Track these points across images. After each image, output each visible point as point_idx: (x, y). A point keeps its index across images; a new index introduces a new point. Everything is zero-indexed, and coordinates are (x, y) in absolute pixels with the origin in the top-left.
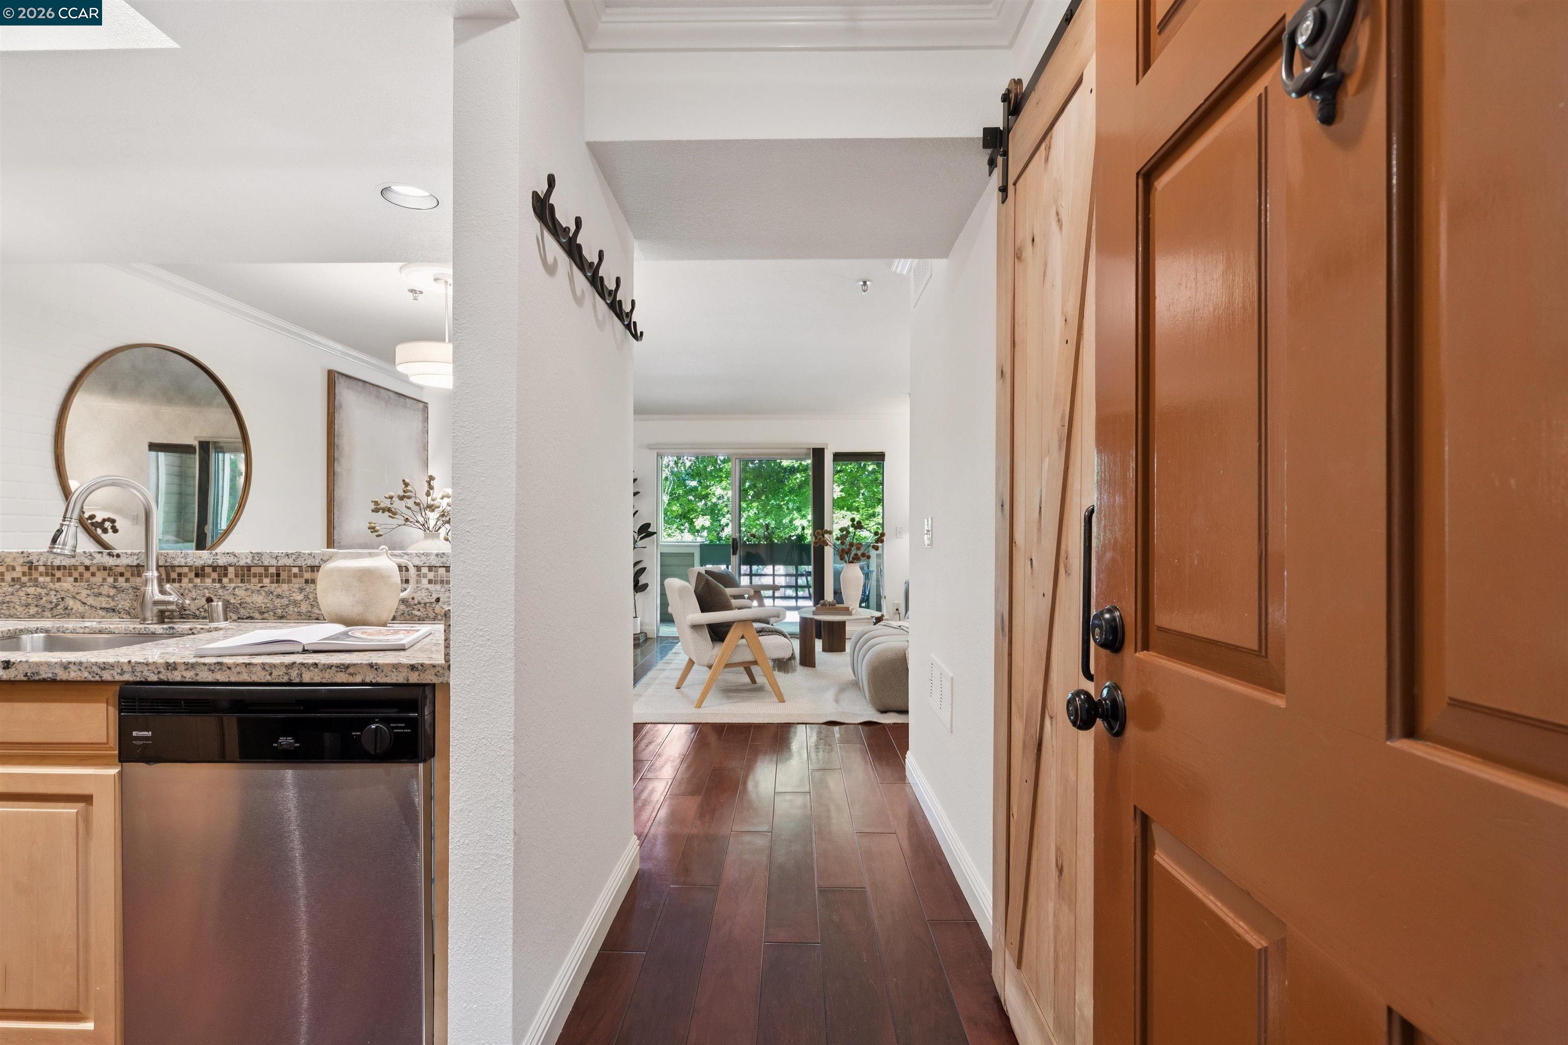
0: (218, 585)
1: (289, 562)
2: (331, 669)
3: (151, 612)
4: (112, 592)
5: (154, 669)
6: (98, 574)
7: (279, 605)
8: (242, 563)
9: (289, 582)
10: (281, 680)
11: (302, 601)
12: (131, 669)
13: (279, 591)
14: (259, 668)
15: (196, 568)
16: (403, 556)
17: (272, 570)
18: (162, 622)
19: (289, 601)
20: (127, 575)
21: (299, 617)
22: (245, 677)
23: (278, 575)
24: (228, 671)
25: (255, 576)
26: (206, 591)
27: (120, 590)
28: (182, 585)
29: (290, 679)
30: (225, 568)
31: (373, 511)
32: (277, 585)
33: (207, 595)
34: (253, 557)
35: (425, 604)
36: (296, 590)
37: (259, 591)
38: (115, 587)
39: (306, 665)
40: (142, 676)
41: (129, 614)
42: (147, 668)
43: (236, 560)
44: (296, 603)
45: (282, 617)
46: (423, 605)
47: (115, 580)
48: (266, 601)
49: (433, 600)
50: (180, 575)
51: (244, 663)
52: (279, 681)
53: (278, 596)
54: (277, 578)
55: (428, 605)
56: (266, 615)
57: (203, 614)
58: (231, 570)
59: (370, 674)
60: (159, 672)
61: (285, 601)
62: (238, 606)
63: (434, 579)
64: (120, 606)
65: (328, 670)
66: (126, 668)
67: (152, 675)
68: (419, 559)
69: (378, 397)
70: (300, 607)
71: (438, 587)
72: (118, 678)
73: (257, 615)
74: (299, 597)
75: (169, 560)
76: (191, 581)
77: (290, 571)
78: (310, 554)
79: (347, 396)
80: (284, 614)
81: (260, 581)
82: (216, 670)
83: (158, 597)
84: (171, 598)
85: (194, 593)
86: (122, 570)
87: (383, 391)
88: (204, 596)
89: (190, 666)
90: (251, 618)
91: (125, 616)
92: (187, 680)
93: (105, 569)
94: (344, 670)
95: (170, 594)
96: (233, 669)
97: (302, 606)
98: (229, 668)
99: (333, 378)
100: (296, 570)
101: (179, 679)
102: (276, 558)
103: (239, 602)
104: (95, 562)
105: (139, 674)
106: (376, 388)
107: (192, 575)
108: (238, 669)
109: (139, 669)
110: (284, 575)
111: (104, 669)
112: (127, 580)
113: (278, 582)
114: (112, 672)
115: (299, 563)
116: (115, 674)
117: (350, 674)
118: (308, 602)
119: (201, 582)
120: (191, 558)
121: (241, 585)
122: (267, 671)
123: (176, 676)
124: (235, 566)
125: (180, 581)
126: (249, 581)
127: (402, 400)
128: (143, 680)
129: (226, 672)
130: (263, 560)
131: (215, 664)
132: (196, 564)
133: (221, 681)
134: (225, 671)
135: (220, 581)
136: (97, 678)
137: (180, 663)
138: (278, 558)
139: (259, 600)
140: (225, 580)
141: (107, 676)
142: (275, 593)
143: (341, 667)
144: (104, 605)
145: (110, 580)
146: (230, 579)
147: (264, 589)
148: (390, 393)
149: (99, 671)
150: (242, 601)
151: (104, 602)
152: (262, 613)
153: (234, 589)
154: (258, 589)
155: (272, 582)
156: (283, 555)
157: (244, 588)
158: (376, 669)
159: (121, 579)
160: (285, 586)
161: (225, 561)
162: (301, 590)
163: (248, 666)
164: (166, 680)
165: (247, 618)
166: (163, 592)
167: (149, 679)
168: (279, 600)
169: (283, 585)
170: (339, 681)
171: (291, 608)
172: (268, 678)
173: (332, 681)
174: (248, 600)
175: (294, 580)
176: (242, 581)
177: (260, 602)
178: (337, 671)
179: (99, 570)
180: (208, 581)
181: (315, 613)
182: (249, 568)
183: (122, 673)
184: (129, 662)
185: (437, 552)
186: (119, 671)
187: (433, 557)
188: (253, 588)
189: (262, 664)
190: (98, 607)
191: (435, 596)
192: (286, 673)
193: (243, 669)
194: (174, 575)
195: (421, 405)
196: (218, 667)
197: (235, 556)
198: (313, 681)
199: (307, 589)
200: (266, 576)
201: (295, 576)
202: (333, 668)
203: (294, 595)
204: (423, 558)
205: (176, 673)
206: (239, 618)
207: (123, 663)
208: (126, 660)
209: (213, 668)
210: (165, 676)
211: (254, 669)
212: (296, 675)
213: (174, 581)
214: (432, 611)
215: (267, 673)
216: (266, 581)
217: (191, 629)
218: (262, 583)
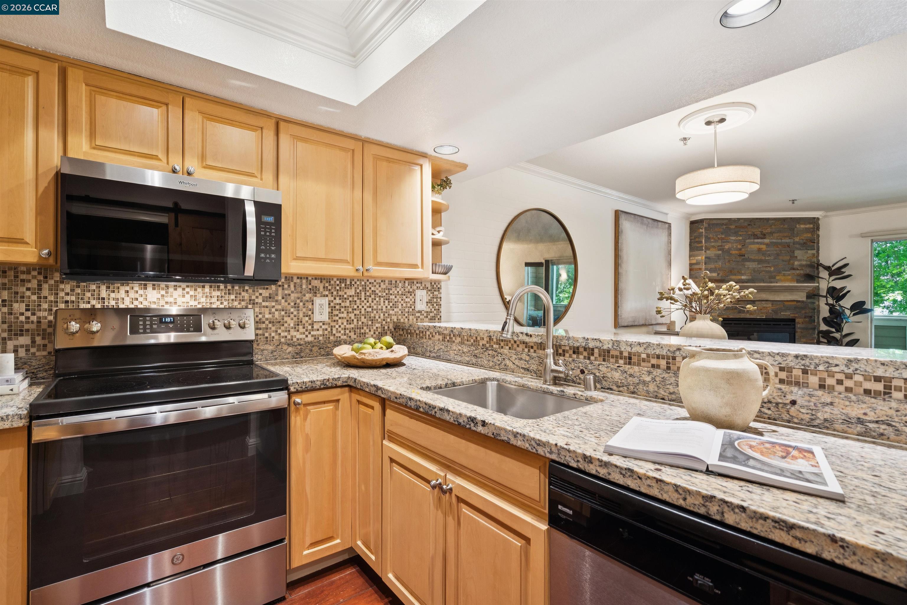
0: (588, 361)
1: (640, 349)
2: (765, 521)
3: (549, 376)
4: (527, 358)
5: (574, 457)
6: (520, 345)
7: (631, 382)
8: (605, 347)
9: (639, 365)
10: (696, 510)
11: (650, 382)
12: (557, 451)
13: (631, 371)
14: (671, 489)
15: (574, 347)
16: (753, 354)
17: (626, 354)
18: (555, 384)
19: (639, 380)
20: (535, 348)
21: (647, 395)
22: (655, 492)
23: (630, 358)
24: (639, 480)
25: (613, 357)
26: (580, 365)
27: (532, 358)
28: (566, 358)
29: (708, 513)
30: (593, 350)
31: (659, 299)
32: (629, 366)
33: (581, 368)
34: (613, 344)
35: (777, 404)
36: (645, 373)
37: (616, 369)
38: (529, 355)
39: (729, 504)
40: (565, 460)
41: (536, 373)
42: (568, 454)
43: (601, 345)
44: (644, 383)
45: (633, 393)
46: (774, 404)
47: (529, 351)
48: (621, 378)
49: (788, 402)
50: (564, 351)
51: (655, 478)
52: (695, 510)
53: (631, 375)
54: (629, 360)
55: (780, 405)
56: (621, 389)
57: (578, 380)
58: (596, 351)
59: (832, 550)
60: (578, 461)
61: (636, 380)
62: (602, 379)
63: (786, 379)
64: (531, 368)
65: (761, 521)
66: (554, 449)
67: (573, 461)
68: (773, 358)
69: (642, 223)
70: (648, 386)
71: (795, 389)
72: (548, 455)
73: (615, 388)
74: (648, 379)
75: (558, 341)
76: (570, 356)
77: (639, 356)
78: (658, 345)
79: (626, 225)
80: (636, 390)
81: (617, 362)
82: (627, 475)
83: (554, 367)
84: (561, 369)
85: (572, 365)
86: (533, 345)
87: (645, 219)
88: (579, 368)
89: (603, 463)
90: (611, 389)
91: (534, 375)
92: (601, 475)
93: (524, 343)
94: (785, 529)
95: (561, 366)
96: (644, 480)
97: (650, 386)
98: (640, 478)
99: (618, 214)
100: (644, 356)
101: (594, 472)
102: (631, 345)
103: (602, 376)
104: (519, 339)
105: (563, 457)
106: (641, 218)
107: (571, 352)
108: (649, 482)
109: (563, 453)
110: (635, 359)
111: (539, 445)
112: (535, 351)
113: (630, 363)
114: (544, 449)
115: (649, 351)
116: (546, 451)
117: (796, 538)
118: (655, 383)
119: (577, 358)
120: (572, 341)
121: (603, 363)
122: (681, 494)
123: (592, 469)
124: (599, 349)
125: (564, 355)
126: (608, 361)
127: (656, 223)
128: (566, 463)
129: (636, 481)
130: (621, 346)
131: (626, 469)
132: (575, 345)
133: (631, 487)
134: (635, 479)
135: (589, 359)
136: (534, 451)
137: (595, 459)
138: (633, 346)
139: (617, 375)
140: (592, 358)
141: (541, 451)
142: (628, 373)
143: (781, 523)
144: (523, 366)
145: (526, 350)
146: (595, 358)
147: (620, 368)
148: (649, 220)
149: (535, 446)
150: (604, 375)
151: (522, 364)
152: (618, 387)
153: (599, 365)
154: (616, 368)
155: (625, 364)
156: (636, 344)
157: (605, 366)
158: (842, 547)
159: (532, 350)
160: (636, 368)
161: (593, 345)
162: (649, 373)
163: (659, 483)
164: (583, 469)
165: (608, 389)
166: (555, 364)
167: (571, 464)
168: (631, 378)
169: (634, 367)
170: (777, 540)
171: (641, 386)
172: (681, 502)
173: (767, 537)
174: (609, 375)
175: (643, 364)
176: (604, 360)
177: (617, 378)
178: (775, 527)
179: (521, 343)
180: (581, 357)
181: (661, 394)
182: (609, 351)
183: (551, 452)
184: (556, 445)
185: (797, 353)
186: (549, 450)
187: (790, 358)
188: (612, 366)
189: (675, 485)
190: (521, 366)
191: (790, 398)
192: (704, 505)
193: (654, 484)
194: (560, 351)
195: (667, 225)
196: (629, 474)
197: (600, 341)
198: (739, 526)
199: (655, 373)
200: (621, 358)
201: (644, 360)
202: (768, 521)
203: (643, 376)
204: (778, 358)
205: (591, 466)
206: (602, 388)
207: (552, 444)
208: (554, 443)
209: (624, 472)
210: (582, 465)
211: (666, 488)
212: (716, 511)
213: (560, 355)
214: (786, 412)
215: (679, 496)
216: (621, 362)
217: (574, 395)
218: (618, 363)
